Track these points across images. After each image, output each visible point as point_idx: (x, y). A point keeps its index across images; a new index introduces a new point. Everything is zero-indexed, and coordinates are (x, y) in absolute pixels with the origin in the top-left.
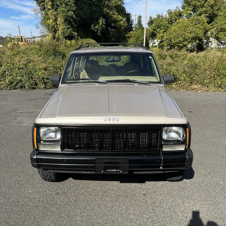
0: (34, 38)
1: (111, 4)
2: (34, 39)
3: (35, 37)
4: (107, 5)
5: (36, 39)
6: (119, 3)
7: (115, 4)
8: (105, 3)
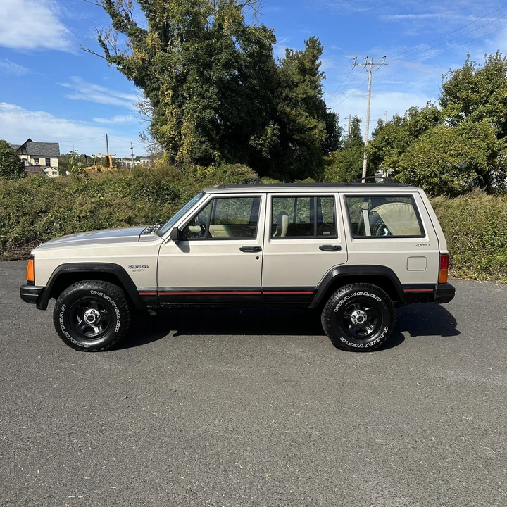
0: (138, 159)
1: (295, 94)
2: (138, 162)
3: (141, 157)
4: (287, 96)
5: (142, 161)
6: (312, 93)
7: (303, 94)
8: (282, 92)
